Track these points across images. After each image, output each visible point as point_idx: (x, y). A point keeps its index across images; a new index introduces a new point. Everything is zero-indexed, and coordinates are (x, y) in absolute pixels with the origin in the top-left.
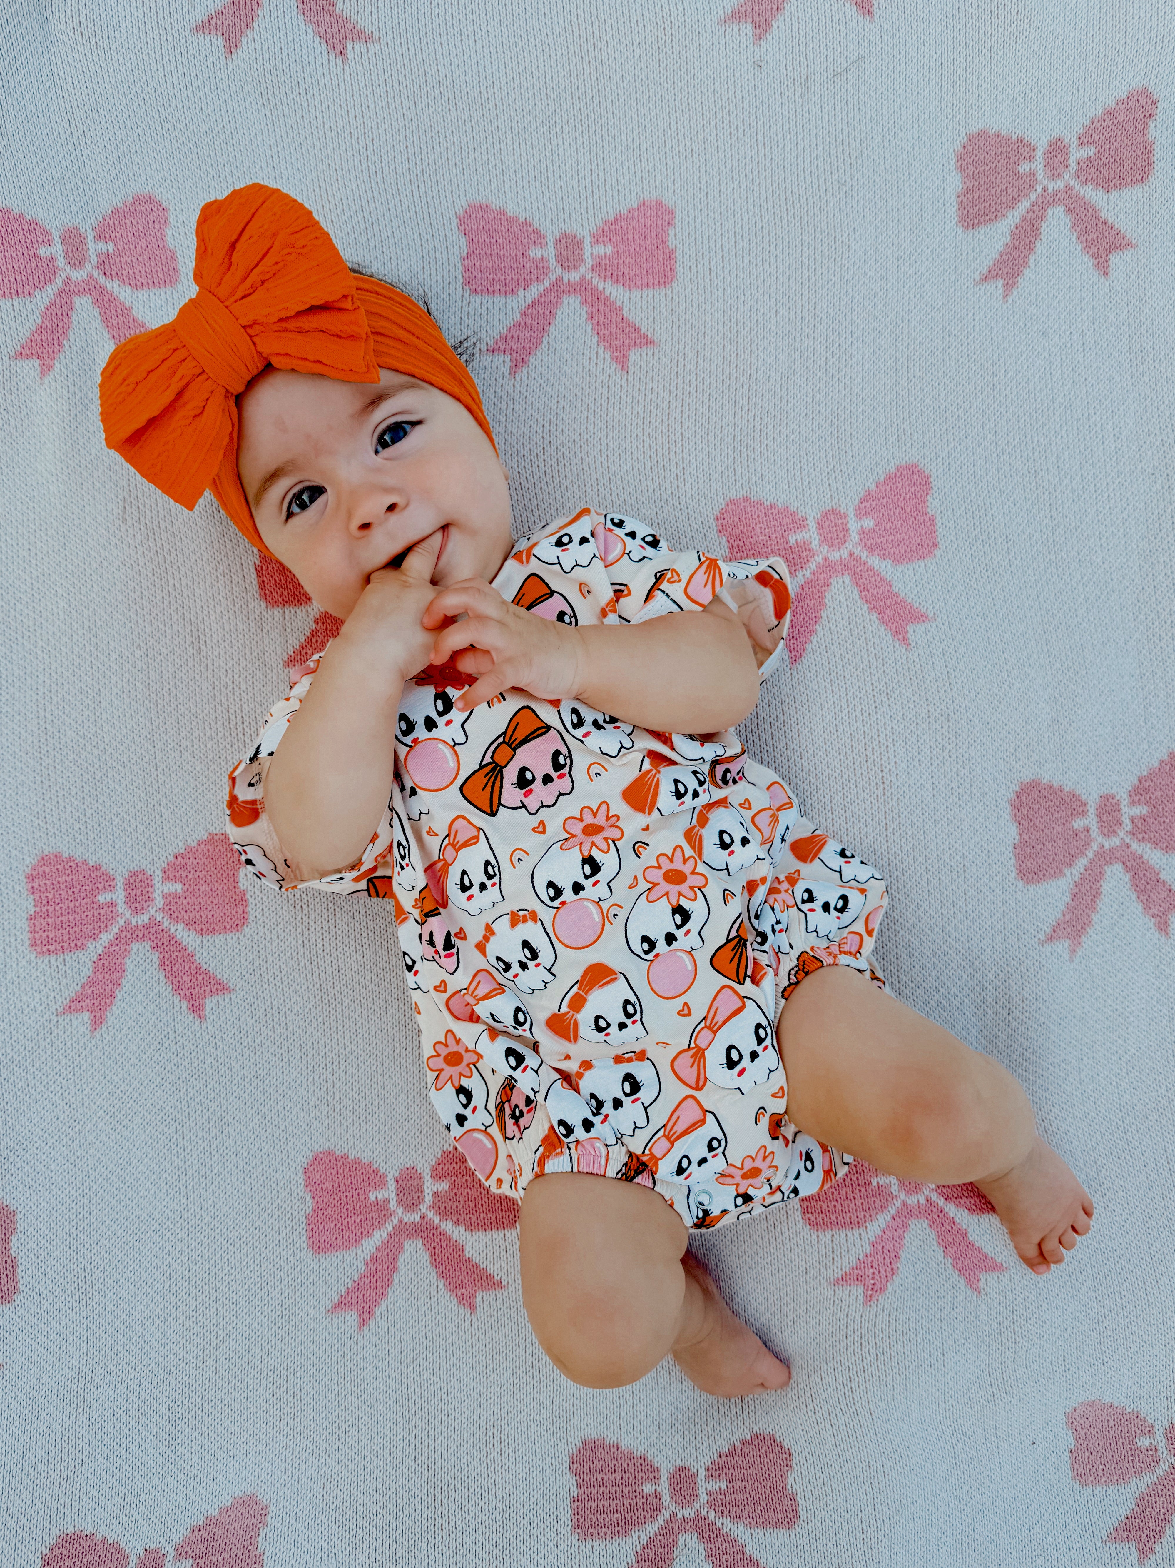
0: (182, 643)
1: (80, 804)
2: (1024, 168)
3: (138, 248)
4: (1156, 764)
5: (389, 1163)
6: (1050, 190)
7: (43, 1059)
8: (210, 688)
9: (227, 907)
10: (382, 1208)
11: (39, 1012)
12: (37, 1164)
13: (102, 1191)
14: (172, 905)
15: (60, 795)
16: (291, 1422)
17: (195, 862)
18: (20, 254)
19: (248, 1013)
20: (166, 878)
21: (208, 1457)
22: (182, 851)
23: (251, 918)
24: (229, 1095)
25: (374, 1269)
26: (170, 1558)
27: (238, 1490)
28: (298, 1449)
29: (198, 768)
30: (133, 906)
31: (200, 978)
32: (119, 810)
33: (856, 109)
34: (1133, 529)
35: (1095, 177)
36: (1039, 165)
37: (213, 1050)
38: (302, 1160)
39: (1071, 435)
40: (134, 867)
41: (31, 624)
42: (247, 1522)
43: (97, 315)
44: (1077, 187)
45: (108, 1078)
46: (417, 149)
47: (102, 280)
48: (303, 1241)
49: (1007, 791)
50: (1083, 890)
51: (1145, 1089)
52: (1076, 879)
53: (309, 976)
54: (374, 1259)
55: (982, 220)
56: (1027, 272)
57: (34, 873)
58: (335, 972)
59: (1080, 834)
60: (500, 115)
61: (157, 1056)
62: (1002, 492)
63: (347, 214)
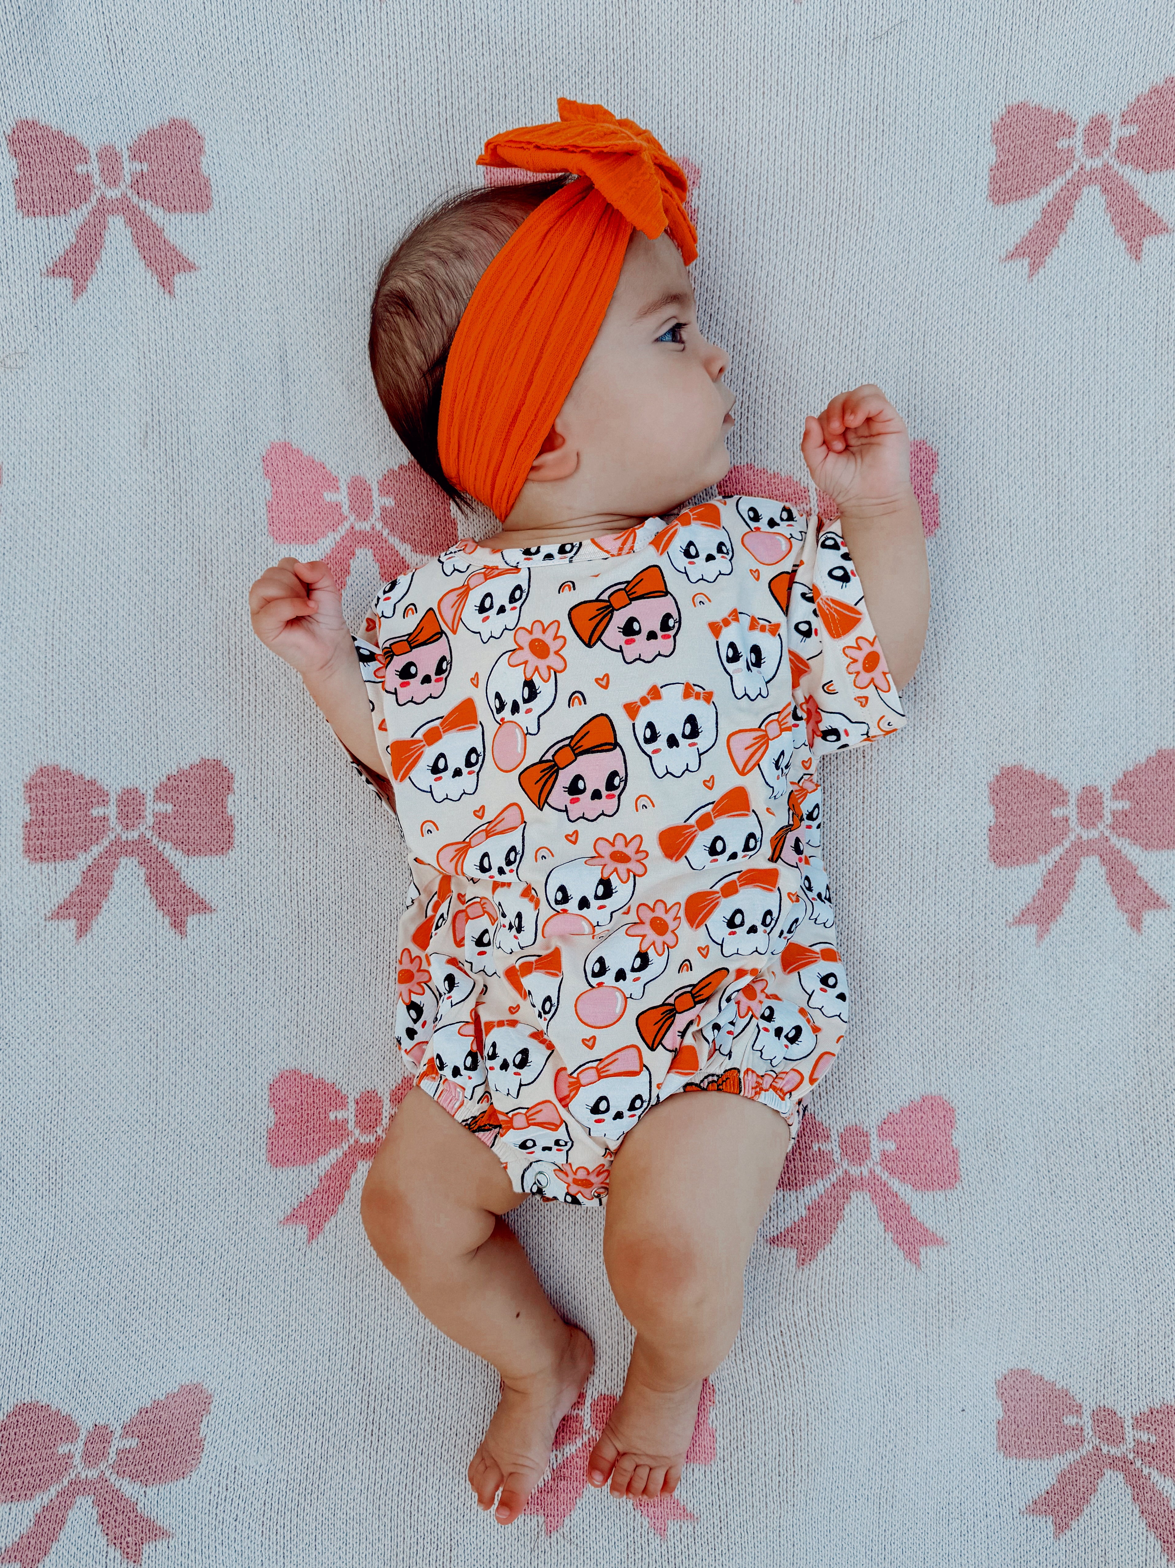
0: (189, 571)
1: (80, 721)
2: (1063, 144)
3: (172, 171)
4: (1143, 761)
5: (351, 1086)
6: (1088, 168)
7: (29, 960)
8: (213, 618)
9: (214, 830)
10: (340, 1127)
11: (28, 915)
12: (18, 1058)
13: (76, 1090)
14: (161, 823)
15: (62, 710)
16: (238, 1322)
17: (186, 785)
18: (57, 172)
19: (228, 933)
20: (158, 798)
21: (159, 1346)
22: (175, 773)
23: (237, 843)
24: (204, 1009)
25: (327, 1185)
26: (117, 1435)
27: (186, 1379)
28: (243, 1346)
29: (196, 695)
30: (124, 822)
31: (184, 896)
32: (117, 729)
33: (894, 75)
34: (1143, 522)
35: (1135, 157)
36: (1078, 141)
37: (191, 966)
38: (268, 1077)
39: (1086, 422)
40: (127, 784)
41: (48, 542)
42: (192, 1408)
43: (129, 234)
44: (1116, 167)
45: (89, 984)
46: (448, 94)
47: (135, 199)
48: (263, 1155)
49: (988, 775)
50: (1056, 878)
51: (1103, 1082)
52: (1050, 867)
53: (288, 902)
54: (328, 1176)
55: (1013, 195)
56: (1055, 252)
57: (33, 783)
58: (314, 901)
59: (1058, 823)
60: (533, 63)
61: (137, 966)
62: (1009, 476)
63: (375, 156)
